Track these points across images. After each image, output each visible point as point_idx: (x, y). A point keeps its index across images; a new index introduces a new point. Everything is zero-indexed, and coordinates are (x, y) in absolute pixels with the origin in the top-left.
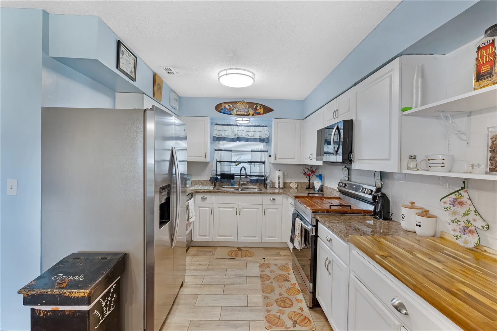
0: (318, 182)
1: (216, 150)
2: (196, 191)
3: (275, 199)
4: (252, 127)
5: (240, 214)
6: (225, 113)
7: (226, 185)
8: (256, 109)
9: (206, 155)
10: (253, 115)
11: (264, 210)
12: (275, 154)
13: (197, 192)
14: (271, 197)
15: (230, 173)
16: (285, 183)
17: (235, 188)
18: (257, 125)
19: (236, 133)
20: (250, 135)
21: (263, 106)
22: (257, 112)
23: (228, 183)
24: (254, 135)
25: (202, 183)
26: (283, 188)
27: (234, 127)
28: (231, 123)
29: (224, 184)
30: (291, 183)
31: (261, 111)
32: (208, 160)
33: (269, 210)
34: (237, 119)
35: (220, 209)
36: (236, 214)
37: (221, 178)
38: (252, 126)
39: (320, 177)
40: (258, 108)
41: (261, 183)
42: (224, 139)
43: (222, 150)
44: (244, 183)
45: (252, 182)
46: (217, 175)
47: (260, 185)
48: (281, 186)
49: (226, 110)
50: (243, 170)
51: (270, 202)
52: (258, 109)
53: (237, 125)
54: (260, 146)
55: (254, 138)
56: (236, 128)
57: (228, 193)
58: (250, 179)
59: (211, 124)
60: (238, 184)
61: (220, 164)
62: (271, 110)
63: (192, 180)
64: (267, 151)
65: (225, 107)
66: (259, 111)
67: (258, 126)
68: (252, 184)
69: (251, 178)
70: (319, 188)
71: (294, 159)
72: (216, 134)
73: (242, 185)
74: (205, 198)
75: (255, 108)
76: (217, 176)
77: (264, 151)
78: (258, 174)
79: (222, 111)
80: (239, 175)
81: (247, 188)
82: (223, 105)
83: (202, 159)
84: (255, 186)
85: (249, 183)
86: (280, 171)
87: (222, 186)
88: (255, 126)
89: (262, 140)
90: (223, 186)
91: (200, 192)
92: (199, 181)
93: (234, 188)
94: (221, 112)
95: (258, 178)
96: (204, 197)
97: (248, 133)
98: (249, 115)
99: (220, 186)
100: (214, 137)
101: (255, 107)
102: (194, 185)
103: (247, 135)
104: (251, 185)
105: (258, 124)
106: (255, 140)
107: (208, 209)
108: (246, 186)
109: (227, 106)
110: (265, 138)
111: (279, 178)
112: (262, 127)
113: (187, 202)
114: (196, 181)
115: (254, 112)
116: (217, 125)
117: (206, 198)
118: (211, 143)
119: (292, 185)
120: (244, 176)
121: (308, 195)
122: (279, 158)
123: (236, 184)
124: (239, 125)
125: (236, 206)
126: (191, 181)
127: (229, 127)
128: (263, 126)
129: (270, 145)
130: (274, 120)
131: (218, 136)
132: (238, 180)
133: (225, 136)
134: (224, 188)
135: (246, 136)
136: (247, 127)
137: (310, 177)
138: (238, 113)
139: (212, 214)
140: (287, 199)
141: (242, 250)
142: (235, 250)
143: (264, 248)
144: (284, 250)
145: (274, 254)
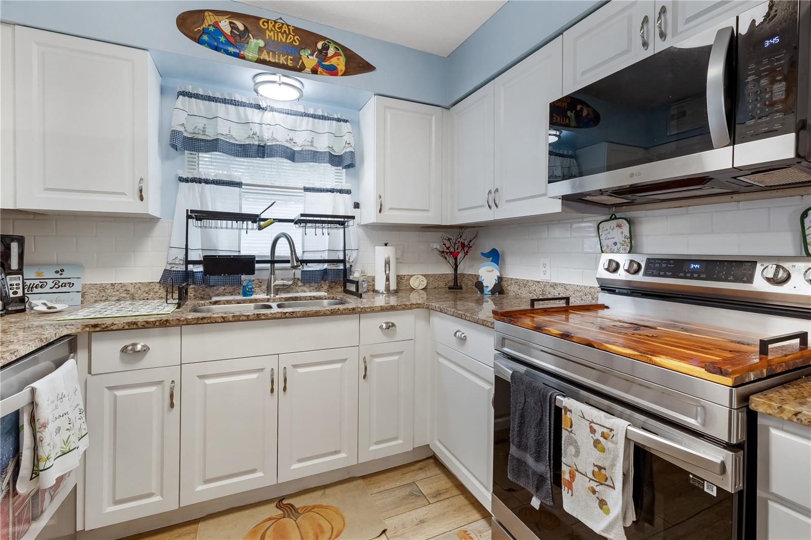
0: (490, 268)
1: (182, 180)
2: (96, 326)
3: (393, 325)
4: (306, 119)
5: (285, 389)
6: (216, 49)
7: (224, 295)
8: (322, 54)
9: (141, 191)
10: (314, 71)
11: (365, 362)
12: (380, 197)
13: (98, 328)
14: (382, 320)
15: (237, 254)
16: (399, 278)
17: (256, 301)
18: (320, 113)
19: (256, 129)
20: (300, 141)
21: (345, 49)
22: (327, 63)
23: (230, 289)
24: (312, 142)
25: (130, 293)
26: (396, 292)
27: (249, 110)
28: (238, 97)
29: (218, 292)
30: (411, 276)
31: (340, 63)
32: (152, 207)
33: (377, 360)
34: (260, 79)
35: (208, 382)
36: (272, 390)
37: (206, 272)
38: (307, 115)
39: (495, 256)
40: (331, 51)
41: (335, 282)
42: (213, 145)
43: (207, 182)
44: (284, 285)
45: (309, 279)
46: (188, 262)
47: (332, 288)
48: (393, 287)
49: (222, 39)
50: (283, 242)
51: (379, 336)
52: (329, 55)
53: (258, 107)
54: (329, 176)
55: (314, 149)
56: (254, 115)
57: (239, 321)
58: (302, 271)
59: (163, 91)
60: (264, 287)
61: (199, 225)
62: (367, 67)
63: (84, 286)
64: (348, 192)
65: (216, 25)
66: (334, 61)
67: (323, 118)
68: (307, 285)
69: (306, 269)
70: (495, 285)
71: (427, 211)
72: (183, 125)
73: (278, 290)
74: (139, 347)
75: (320, 51)
76: (190, 267)
77: (341, 191)
78: (325, 256)
79: (205, 37)
80: (270, 259)
81: (296, 299)
82: (210, 20)
83: (127, 205)
84: (318, 290)
85: (300, 283)
86: (386, 245)
87: (210, 298)
88: (314, 116)
89: (335, 160)
90: (215, 299)
91: (114, 327)
92: (116, 287)
93: (251, 301)
94: (199, 41)
95: (326, 266)
96: (134, 345)
97: (292, 135)
98: (301, 69)
99: (202, 299)
100: (174, 134)
101: (320, 46)
102: (96, 301)
103: (291, 140)
104: (305, 288)
105: (323, 111)
106: (314, 156)
107: (152, 389)
108: (289, 292)
109: (225, 25)
110: (346, 153)
111: (387, 263)
112: (334, 122)
113: (29, 389)
114: (103, 288)
115: (319, 64)
116: (184, 95)
117: (146, 350)
118: (165, 157)
119: (414, 283)
120: (288, 262)
121: (532, 305)
122: (390, 209)
123: (257, 290)
124: (264, 105)
125: (269, 363)
126: (78, 287)
127: (231, 108)
128: (339, 120)
129: (357, 177)
130: (373, 101)
131: (190, 136)
132: (265, 275)
133: (218, 134)
134: (216, 303)
135: (287, 141)
136: (289, 116)
137: (456, 259)
138: (265, 56)
139: (172, 405)
140: (428, 321)
141: (296, 510)
142: (270, 519)
143: (363, 477)
144: (421, 469)
145: (404, 498)
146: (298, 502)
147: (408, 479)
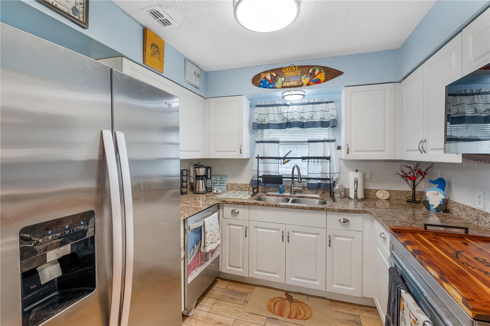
0: (436, 192)
1: (257, 142)
2: (224, 201)
3: (348, 221)
4: (309, 105)
5: (288, 241)
6: (265, 87)
7: (273, 192)
8: (313, 75)
9: (241, 150)
10: (308, 85)
11: (330, 238)
12: (348, 145)
14: (342, 217)
15: (277, 174)
16: (365, 191)
17: (285, 196)
18: (316, 101)
19: (285, 115)
20: (307, 117)
21: (324, 68)
22: (315, 79)
23: (275, 189)
24: (312, 117)
25: (240, 188)
26: (363, 200)
27: (282, 107)
28: (278, 103)
29: (270, 190)
30: (378, 190)
31: (322, 77)
32: (245, 156)
33: (338, 238)
34: (284, 94)
35: (258, 230)
36: (283, 240)
37: (264, 182)
38: (309, 104)
39: (441, 184)
40: (317, 72)
41: (326, 190)
42: (268, 126)
43: (266, 142)
44: (298, 190)
45: (311, 187)
46: (258, 177)
47: (324, 193)
48: (360, 195)
49: (268, 83)
50: (296, 170)
51: (339, 226)
52: (316, 74)
53: (286, 105)
54: (323, 133)
55: (313, 121)
56: (284, 109)
58: (308, 183)
59: (251, 106)
60: (290, 190)
61: (263, 162)
62: (338, 73)
63: (227, 183)
64: (333, 141)
65: (265, 78)
66: (318, 77)
67: (318, 103)
68: (310, 190)
69: (309, 182)
70: (440, 205)
71: (383, 151)
72: (257, 119)
73: (295, 192)
74: (236, 211)
75: (311, 74)
76: (259, 179)
77: (328, 141)
78: (319, 176)
79: (261, 84)
80: (291, 177)
81: (303, 197)
82: (263, 76)
83: (236, 155)
84: (316, 193)
85: (307, 190)
86: (357, 171)
87: (266, 193)
88: (313, 103)
89: (324, 124)
90: (268, 193)
91: (229, 203)
92: (237, 185)
93: (282, 196)
94: (260, 86)
95: (320, 181)
96: (235, 210)
97: (302, 115)
98: (301, 86)
99: (265, 192)
100: (254, 123)
101: (310, 71)
102: (231, 190)
103: (302, 117)
104: (309, 192)
105: (318, 100)
106: (312, 124)
107: (240, 228)
108: (301, 193)
109: (269, 77)
110: (331, 120)
111: (356, 182)
112: (324, 104)
113: (203, 221)
114: (232, 185)
115: (310, 81)
116: (257, 107)
117: (238, 212)
118: (251, 133)
119: (379, 195)
120: (297, 178)
121: (426, 228)
122: (355, 151)
123: (286, 190)
124: (288, 103)
125: (282, 228)
126: (226, 184)
127: (275, 108)
128: (327, 102)
129: (339, 131)
130: (344, 90)
131: (260, 123)
132: (290, 184)
133: (269, 121)
134: (268, 195)
135: (300, 118)
136: (301, 106)
137: (414, 181)
138: (285, 85)
139: (246, 236)
140: (373, 222)
141: (292, 300)
142: (281, 298)
143: (331, 300)
144: (367, 311)
145: (349, 321)
146: (295, 297)
147: (356, 312)
